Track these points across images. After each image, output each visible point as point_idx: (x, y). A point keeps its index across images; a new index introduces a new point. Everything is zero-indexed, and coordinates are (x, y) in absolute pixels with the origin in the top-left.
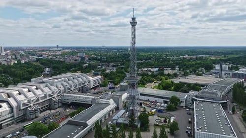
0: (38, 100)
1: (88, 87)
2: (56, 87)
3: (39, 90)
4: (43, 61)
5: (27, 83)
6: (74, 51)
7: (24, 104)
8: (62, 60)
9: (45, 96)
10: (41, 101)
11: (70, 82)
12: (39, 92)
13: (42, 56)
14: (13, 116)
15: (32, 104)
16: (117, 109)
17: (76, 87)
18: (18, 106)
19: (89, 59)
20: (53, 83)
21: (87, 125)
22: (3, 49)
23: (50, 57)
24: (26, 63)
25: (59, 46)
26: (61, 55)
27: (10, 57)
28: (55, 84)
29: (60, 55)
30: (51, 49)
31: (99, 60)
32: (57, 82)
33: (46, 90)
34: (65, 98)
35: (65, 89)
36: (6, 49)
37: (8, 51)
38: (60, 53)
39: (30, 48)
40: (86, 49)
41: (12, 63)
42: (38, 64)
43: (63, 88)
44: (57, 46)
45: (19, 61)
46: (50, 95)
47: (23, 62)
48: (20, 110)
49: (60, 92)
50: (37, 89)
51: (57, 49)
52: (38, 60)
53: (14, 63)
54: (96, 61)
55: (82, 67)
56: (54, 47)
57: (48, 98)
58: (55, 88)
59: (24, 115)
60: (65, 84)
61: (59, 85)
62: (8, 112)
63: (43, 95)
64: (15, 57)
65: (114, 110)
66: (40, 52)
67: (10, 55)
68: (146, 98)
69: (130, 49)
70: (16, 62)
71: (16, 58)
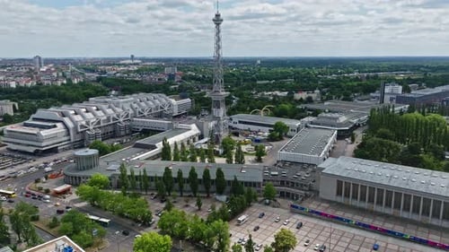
0: (99, 123)
1: (168, 112)
2: (123, 109)
3: (100, 111)
4: (108, 81)
5: (85, 103)
6: (160, 65)
7: (82, 126)
8: (137, 79)
9: (108, 119)
10: (102, 125)
11: (143, 104)
12: (100, 113)
13: (105, 73)
14: (69, 140)
15: (91, 127)
16: (201, 137)
17: (150, 111)
18: (76, 128)
19: (183, 78)
20: (118, 103)
21: (156, 148)
22: (42, 62)
23: (118, 75)
24: (80, 83)
25: (135, 56)
26: (137, 71)
27: (55, 74)
28: (121, 105)
29: (135, 71)
30: (122, 62)
31: (199, 79)
32: (124, 102)
33: (110, 111)
34: (134, 123)
35: (135, 113)
36: (47, 62)
37: (51, 65)
38: (136, 68)
39: (86, 61)
40: (181, 63)
41: (59, 83)
42: (100, 85)
43: (131, 112)
44: (132, 56)
45: (69, 80)
46: (114, 119)
47: (76, 81)
48: (78, 133)
49: (127, 116)
50: (98, 110)
51: (131, 62)
52: (99, 79)
53: (63, 84)
54: (193, 81)
55: (168, 89)
56: (127, 59)
57: (112, 122)
58: (121, 110)
59: (83, 140)
60: (135, 106)
61: (127, 107)
62: (64, 134)
63: (105, 118)
64: (63, 74)
65: (197, 138)
66: (102, 67)
67: (54, 71)
68: (247, 127)
69: (259, 62)
70: (65, 82)
71: (64, 76)
